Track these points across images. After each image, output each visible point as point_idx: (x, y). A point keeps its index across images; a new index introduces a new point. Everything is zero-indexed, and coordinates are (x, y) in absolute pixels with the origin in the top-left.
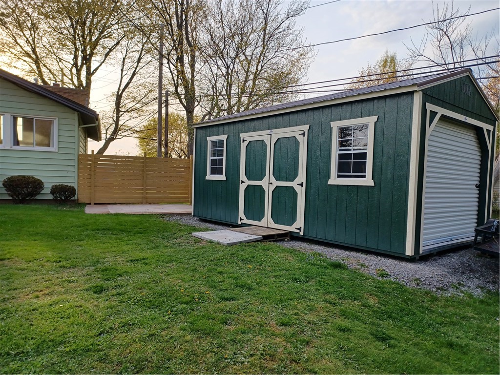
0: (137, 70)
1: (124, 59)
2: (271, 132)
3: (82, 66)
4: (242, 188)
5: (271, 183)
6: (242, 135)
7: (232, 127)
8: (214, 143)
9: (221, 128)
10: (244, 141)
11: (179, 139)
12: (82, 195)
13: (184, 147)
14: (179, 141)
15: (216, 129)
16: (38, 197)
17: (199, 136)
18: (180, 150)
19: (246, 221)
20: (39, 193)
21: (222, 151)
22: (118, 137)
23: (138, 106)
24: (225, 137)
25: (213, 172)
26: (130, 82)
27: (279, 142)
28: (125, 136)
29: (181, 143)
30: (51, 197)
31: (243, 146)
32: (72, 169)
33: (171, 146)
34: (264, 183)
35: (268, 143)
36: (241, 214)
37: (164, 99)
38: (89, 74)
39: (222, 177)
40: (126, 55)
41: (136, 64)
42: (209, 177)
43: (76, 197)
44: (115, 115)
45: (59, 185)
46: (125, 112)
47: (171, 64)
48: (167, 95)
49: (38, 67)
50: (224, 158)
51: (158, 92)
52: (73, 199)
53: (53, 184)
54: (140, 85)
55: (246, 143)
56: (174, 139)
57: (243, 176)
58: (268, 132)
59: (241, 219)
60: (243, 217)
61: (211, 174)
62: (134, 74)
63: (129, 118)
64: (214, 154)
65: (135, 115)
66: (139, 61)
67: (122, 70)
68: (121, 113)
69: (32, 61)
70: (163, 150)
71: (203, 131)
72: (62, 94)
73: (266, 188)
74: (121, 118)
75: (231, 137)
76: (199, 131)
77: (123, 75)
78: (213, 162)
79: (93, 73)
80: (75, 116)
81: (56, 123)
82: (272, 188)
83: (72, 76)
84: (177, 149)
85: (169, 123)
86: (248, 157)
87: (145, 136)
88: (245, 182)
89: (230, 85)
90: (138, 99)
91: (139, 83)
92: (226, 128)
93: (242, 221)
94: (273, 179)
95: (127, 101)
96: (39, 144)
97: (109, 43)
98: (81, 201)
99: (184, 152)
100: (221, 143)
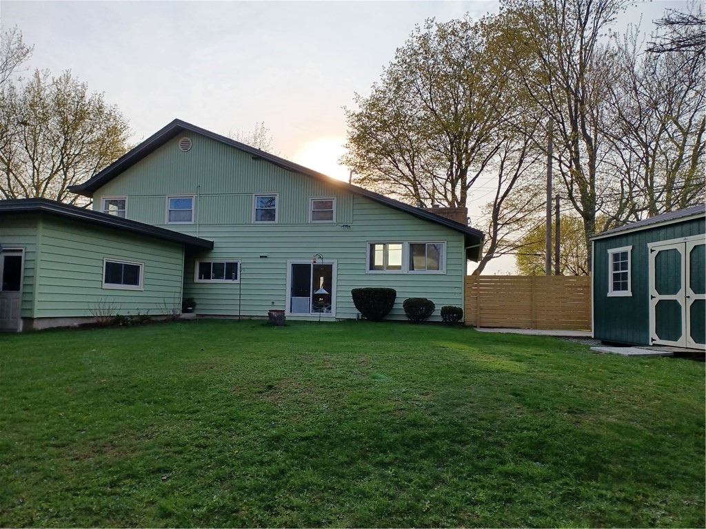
0: (519, 173)
1: (503, 162)
2: (685, 239)
3: (457, 180)
4: (652, 304)
5: (689, 297)
6: (650, 245)
7: (637, 237)
8: (616, 256)
9: (624, 240)
10: (652, 251)
11: (574, 251)
12: (468, 318)
13: (582, 262)
14: (575, 255)
15: (618, 241)
16: (431, 319)
17: (598, 248)
18: (576, 267)
19: (659, 342)
20: (430, 315)
21: (627, 263)
22: (494, 255)
23: (520, 215)
24: (628, 249)
25: (616, 287)
26: (511, 188)
27: (696, 251)
28: (504, 253)
29: (577, 256)
30: (440, 319)
31: (652, 258)
32: (458, 291)
33: (564, 262)
34: (679, 297)
35: (682, 252)
36: (652, 333)
37: (554, 203)
38: (465, 188)
39: (628, 293)
40: (505, 157)
41: (517, 166)
42: (612, 293)
43: (463, 320)
44: (492, 230)
45: (449, 307)
46: (503, 225)
47: (563, 166)
48: (558, 198)
49: (416, 190)
50: (629, 271)
51: (546, 195)
52: (459, 321)
53: (443, 306)
54: (521, 190)
55: (655, 254)
56: (567, 251)
57: (652, 290)
58: (681, 239)
59: (653, 340)
60: (656, 337)
61: (614, 290)
62: (515, 177)
63: (508, 231)
64: (616, 267)
65: (515, 226)
66: (521, 162)
67: (500, 176)
68: (499, 227)
69: (410, 184)
70: (553, 269)
71: (603, 244)
72: (441, 215)
73: (681, 302)
74: (499, 232)
75: (637, 248)
76: (598, 244)
77: (502, 181)
78: (616, 276)
79: (469, 187)
80: (462, 238)
81: (445, 246)
82: (690, 302)
83: (446, 192)
84: (572, 266)
85: (561, 231)
86: (658, 268)
87: (525, 251)
88: (655, 297)
89: (651, 172)
90: (520, 206)
91: (520, 187)
92: (630, 239)
93: (654, 342)
94: (690, 292)
95: (505, 211)
96: (429, 268)
97: (486, 148)
98: (467, 324)
99: (582, 270)
100: (625, 255)
